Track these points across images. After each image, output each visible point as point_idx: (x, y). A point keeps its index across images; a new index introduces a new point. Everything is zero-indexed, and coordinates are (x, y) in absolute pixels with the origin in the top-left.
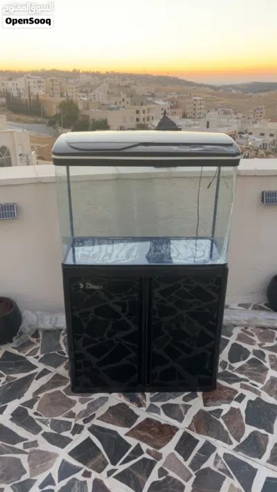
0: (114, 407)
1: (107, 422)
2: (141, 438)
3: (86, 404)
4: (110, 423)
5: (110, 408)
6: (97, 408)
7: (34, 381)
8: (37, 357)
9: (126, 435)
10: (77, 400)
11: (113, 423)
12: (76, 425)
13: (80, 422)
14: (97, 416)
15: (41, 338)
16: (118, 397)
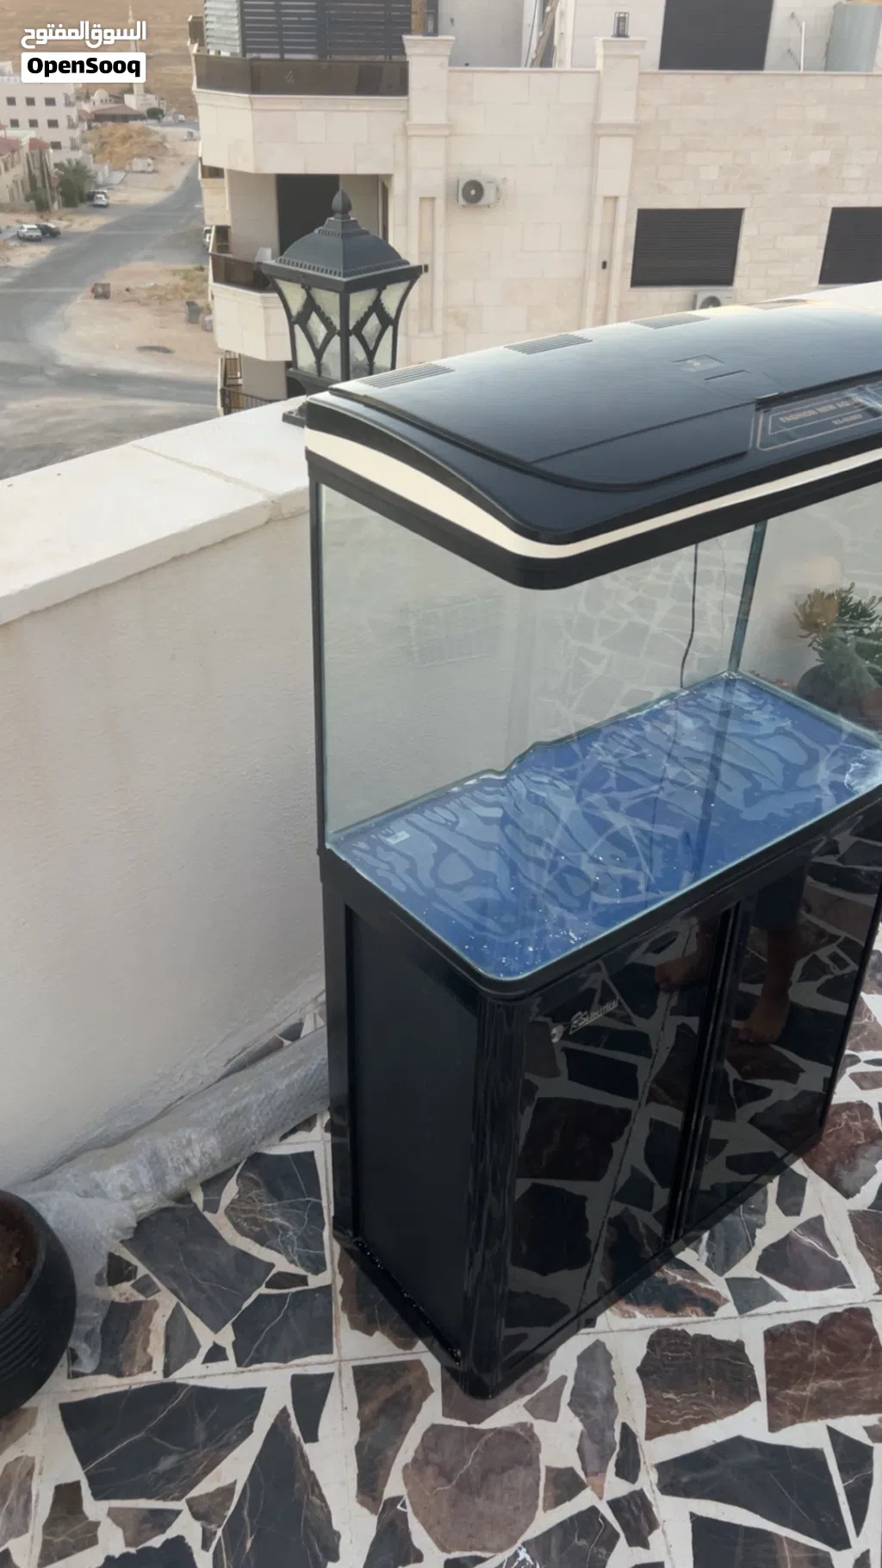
0: (646, 1360)
1: (687, 1426)
2: (819, 1408)
3: (565, 1411)
4: (697, 1423)
5: (643, 1371)
6: (610, 1400)
7: (308, 1448)
8: (216, 1354)
9: (774, 1427)
10: (526, 1417)
11: (706, 1418)
12: (615, 1505)
13: (617, 1487)
14: (639, 1428)
15: (142, 1271)
16: (625, 1323)
